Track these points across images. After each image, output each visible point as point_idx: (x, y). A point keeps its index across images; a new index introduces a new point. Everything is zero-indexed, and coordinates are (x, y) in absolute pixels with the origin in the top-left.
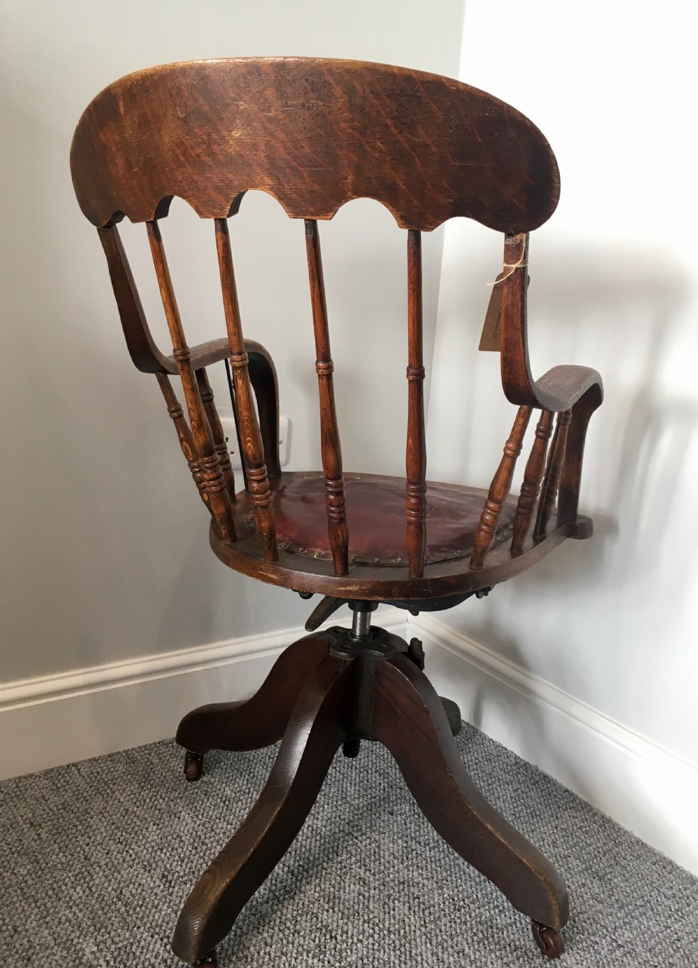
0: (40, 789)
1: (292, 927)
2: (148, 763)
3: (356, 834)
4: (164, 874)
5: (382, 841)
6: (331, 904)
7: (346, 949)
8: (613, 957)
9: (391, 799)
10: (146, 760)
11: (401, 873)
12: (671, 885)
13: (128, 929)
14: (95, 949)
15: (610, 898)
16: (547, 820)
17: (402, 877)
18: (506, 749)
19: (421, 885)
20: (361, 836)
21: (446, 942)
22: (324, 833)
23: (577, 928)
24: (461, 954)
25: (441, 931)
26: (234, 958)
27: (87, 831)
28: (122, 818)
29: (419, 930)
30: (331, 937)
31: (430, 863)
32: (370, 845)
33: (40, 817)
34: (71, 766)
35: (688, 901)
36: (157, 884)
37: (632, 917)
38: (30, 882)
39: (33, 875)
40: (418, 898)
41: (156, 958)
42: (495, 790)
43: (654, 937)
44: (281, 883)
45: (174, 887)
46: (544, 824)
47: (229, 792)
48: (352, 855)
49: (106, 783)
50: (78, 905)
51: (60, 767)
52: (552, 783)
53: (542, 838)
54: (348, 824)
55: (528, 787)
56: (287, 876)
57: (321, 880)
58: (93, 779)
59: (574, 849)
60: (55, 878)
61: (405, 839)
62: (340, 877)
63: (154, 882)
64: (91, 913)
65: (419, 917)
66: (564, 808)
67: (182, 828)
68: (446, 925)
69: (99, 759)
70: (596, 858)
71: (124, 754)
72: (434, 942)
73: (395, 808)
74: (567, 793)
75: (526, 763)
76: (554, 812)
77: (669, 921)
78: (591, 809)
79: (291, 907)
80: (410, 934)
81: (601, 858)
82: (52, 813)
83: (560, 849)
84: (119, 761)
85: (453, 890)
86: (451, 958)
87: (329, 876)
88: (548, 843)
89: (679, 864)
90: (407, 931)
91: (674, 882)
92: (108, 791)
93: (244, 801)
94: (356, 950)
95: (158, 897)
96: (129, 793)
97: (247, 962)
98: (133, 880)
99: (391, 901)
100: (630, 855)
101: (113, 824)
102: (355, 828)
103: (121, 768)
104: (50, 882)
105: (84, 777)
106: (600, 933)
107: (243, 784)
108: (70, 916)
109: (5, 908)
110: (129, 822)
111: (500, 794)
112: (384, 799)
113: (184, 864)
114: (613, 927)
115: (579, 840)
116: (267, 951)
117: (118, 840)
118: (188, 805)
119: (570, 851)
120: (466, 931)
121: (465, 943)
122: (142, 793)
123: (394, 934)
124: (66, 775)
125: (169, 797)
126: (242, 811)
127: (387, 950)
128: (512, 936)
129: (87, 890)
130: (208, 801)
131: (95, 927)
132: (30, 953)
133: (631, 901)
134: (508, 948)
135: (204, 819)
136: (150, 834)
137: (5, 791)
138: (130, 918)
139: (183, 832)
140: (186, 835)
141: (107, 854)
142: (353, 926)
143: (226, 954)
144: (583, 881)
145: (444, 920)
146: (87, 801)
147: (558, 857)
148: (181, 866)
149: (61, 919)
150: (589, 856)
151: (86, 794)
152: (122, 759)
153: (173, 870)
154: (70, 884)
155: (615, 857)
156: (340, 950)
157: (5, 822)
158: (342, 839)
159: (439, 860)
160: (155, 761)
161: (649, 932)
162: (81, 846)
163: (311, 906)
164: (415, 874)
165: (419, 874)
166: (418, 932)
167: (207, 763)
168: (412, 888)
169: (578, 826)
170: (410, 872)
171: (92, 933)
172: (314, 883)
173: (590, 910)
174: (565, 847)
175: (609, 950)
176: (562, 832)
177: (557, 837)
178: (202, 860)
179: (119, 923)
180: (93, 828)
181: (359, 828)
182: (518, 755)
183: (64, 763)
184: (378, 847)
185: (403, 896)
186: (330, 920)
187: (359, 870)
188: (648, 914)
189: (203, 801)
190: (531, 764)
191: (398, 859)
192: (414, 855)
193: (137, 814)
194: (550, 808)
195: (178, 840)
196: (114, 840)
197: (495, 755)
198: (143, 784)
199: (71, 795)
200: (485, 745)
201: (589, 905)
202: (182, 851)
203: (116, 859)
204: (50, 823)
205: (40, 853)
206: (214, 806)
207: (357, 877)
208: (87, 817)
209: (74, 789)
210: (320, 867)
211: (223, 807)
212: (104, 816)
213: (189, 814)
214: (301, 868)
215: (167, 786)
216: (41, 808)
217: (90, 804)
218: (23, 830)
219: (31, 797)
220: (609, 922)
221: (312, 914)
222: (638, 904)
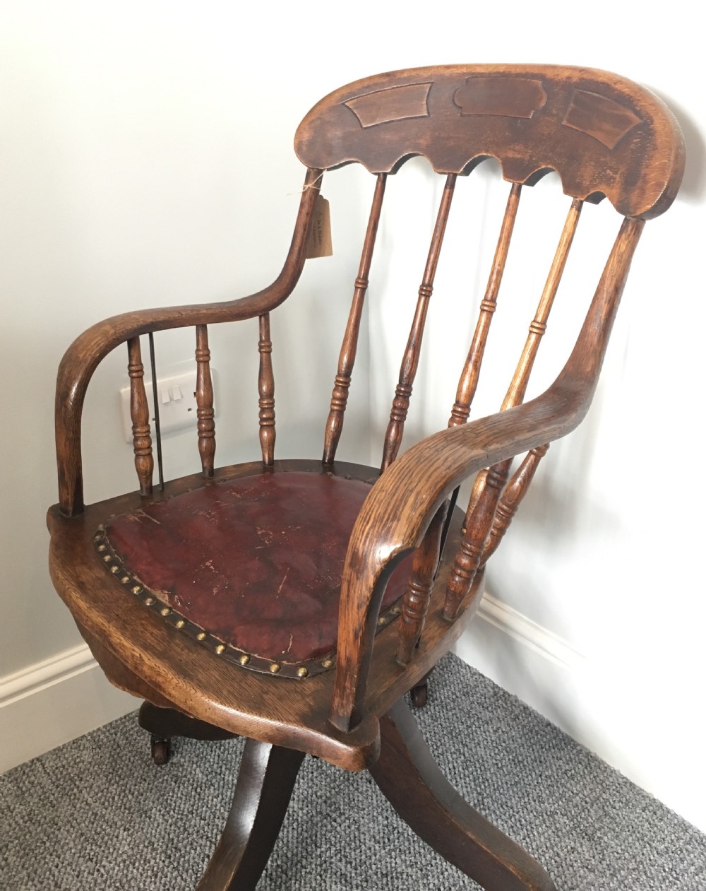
0: (5, 797)
2: (115, 747)
3: (334, 815)
5: (362, 821)
10: (112, 742)
11: (383, 862)
12: (663, 836)
15: (600, 862)
16: (531, 768)
17: (384, 867)
18: (483, 676)
19: (404, 877)
20: (340, 817)
22: (302, 818)
27: (55, 848)
28: (91, 825)
31: (412, 844)
32: (349, 827)
33: (6, 835)
34: (35, 761)
35: (681, 856)
37: (625, 886)
42: (474, 734)
46: (528, 772)
47: (200, 775)
48: (331, 845)
49: (71, 779)
51: (24, 764)
52: (532, 716)
53: (526, 791)
54: (325, 802)
55: (508, 724)
56: (266, 882)
57: (301, 882)
58: (59, 776)
59: (560, 803)
61: (385, 814)
62: (321, 876)
66: (547, 747)
67: (154, 831)
69: (63, 748)
70: (584, 811)
71: (89, 738)
74: (549, 727)
75: (505, 693)
76: (537, 755)
78: (576, 745)
81: (588, 810)
82: (17, 828)
83: (546, 804)
84: (84, 747)
85: (438, 877)
87: (309, 876)
88: (533, 798)
89: (670, 807)
91: (666, 832)
92: (75, 790)
93: (216, 786)
96: (96, 790)
100: (619, 802)
101: (82, 835)
102: (333, 808)
103: (87, 756)
105: (49, 774)
107: (214, 762)
110: (99, 829)
111: (481, 738)
113: (158, 880)
115: (565, 790)
117: (88, 857)
118: (158, 799)
119: (556, 805)
122: (110, 789)
124: (30, 775)
125: (138, 791)
126: (215, 800)
130: (178, 791)
133: (623, 864)
135: (176, 815)
136: (121, 844)
139: (155, 837)
140: (158, 841)
141: (78, 876)
144: (572, 844)
146: (54, 807)
147: (545, 816)
148: (155, 883)
150: (576, 809)
151: (52, 797)
152: (87, 745)
155: (603, 806)
158: (320, 824)
160: (122, 743)
162: (50, 870)
164: (398, 861)
165: (402, 860)
168: (396, 881)
169: (563, 770)
170: (393, 860)
174: (551, 801)
176: (546, 781)
177: (542, 788)
180: (62, 843)
181: (337, 806)
182: (496, 683)
183: (27, 760)
184: (358, 829)
187: (339, 864)
188: (642, 879)
189: (173, 792)
190: (511, 693)
191: (379, 843)
192: (396, 835)
193: (106, 818)
194: (533, 750)
195: (150, 848)
196: (84, 857)
197: (472, 685)
198: (111, 775)
199: (36, 800)
200: (461, 674)
201: (580, 877)
202: (156, 863)
203: (87, 882)
204: (17, 841)
205: (8, 884)
206: (186, 796)
207: (339, 874)
208: (55, 829)
209: (40, 793)
210: (299, 867)
211: (195, 796)
212: (72, 826)
213: (160, 811)
214: (280, 870)
215: (135, 775)
216: (7, 822)
217: (57, 811)
222: (630, 867)
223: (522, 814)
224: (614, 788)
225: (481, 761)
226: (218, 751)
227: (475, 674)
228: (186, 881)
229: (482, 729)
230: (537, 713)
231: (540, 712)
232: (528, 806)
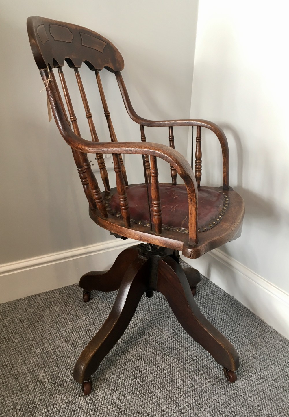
0: (24, 305)
1: (124, 367)
2: (68, 294)
3: (153, 326)
4: (73, 343)
5: (164, 330)
6: (140, 357)
7: (145, 377)
8: (258, 383)
9: (169, 311)
10: (67, 293)
11: (171, 344)
12: (287, 351)
13: (57, 366)
14: (44, 375)
15: (259, 356)
16: (235, 321)
17: (171, 346)
18: (220, 288)
19: (178, 350)
20: (155, 327)
21: (187, 374)
22: (140, 326)
23: (244, 369)
24: (193, 380)
25: (185, 370)
26: (99, 380)
27: (43, 324)
28: (57, 318)
29: (177, 369)
30: (140, 371)
31: (183, 340)
32: (158, 331)
33: (23, 317)
34: (37, 295)
36: (70, 347)
37: (268, 365)
38: (19, 346)
39: (20, 343)
40: (177, 355)
41: (68, 379)
42: (214, 307)
43: (277, 374)
44: (120, 347)
45: (76, 349)
47: (101, 307)
48: (150, 336)
49: (51, 303)
50: (38, 356)
51: (32, 296)
52: (239, 304)
53: (232, 329)
54: (150, 322)
55: (228, 306)
56: (123, 344)
57: (137, 346)
58: (46, 301)
59: (246, 334)
60: (29, 344)
61: (173, 329)
62: (145, 345)
63: (69, 346)
64: (43, 359)
65: (177, 363)
66: (243, 315)
67: (81, 323)
68: (188, 367)
69: (48, 292)
70: (255, 338)
71: (59, 290)
72: (182, 374)
73: (170, 315)
74: (245, 309)
75: (229, 295)
76: (239, 317)
77: (284, 367)
78: (255, 316)
79: (124, 358)
80: (172, 371)
81: (257, 338)
82: (28, 316)
83: (240, 334)
84: (56, 293)
85: (192, 352)
86: (189, 381)
87: (140, 345)
88: (235, 331)
90: (171, 370)
92: (52, 306)
93: (107, 311)
94: (150, 377)
95: (70, 353)
96: (60, 307)
97: (104, 381)
98: (60, 346)
99: (165, 356)
100: (271, 337)
101: (53, 321)
102: (153, 324)
103: (57, 296)
104: (27, 346)
105: (42, 300)
106: (254, 372)
107: (107, 304)
108: (34, 360)
109: (9, 357)
110: (60, 320)
111: (216, 309)
112: (166, 311)
113: (81, 339)
114: (259, 369)
115: (249, 330)
116: (113, 377)
117: (55, 328)
118: (84, 313)
119: (244, 335)
120: (196, 370)
121: (195, 375)
122: (65, 307)
123: (166, 370)
124: (35, 299)
125: (76, 309)
126: (106, 316)
127: (162, 378)
128: (215, 373)
129: (42, 349)
130: (92, 311)
131: (44, 365)
132: (18, 376)
133: (268, 358)
134: (213, 378)
135: (90, 319)
136: (68, 325)
138: (58, 362)
139: (81, 325)
140: (83, 326)
141: (50, 334)
142: (149, 367)
143: (96, 378)
144: (249, 349)
145: (187, 365)
146: (43, 311)
147: (239, 338)
148: (80, 340)
149: (31, 361)
150: (252, 337)
151: (42, 307)
152: (58, 292)
153: (76, 341)
154: (35, 347)
155: (263, 338)
156: (143, 377)
157: (10, 319)
158: (147, 329)
159: (187, 338)
160: (71, 293)
161: (275, 372)
162: (40, 330)
163: (132, 358)
164: (177, 344)
165: (178, 344)
166: (176, 370)
167: (93, 294)
168: (175, 351)
169: (249, 324)
171: (43, 368)
172: (134, 348)
173: (250, 361)
174: (242, 333)
175: (256, 379)
176: (241, 326)
177: (239, 329)
178: (88, 337)
179: (54, 364)
180: (45, 322)
181: (154, 323)
182: (225, 291)
183: (34, 294)
184: (162, 332)
185: (170, 354)
186: (139, 364)
187: (153, 342)
188: (275, 364)
189: (90, 311)
190: (231, 295)
191: (170, 338)
192: (177, 336)
193: (63, 316)
194: (237, 316)
195: (79, 328)
196: (53, 328)
197: (215, 291)
198: (66, 303)
199: (36, 308)
200: (211, 287)
201: (250, 359)
202: (81, 333)
203: (54, 336)
204: (28, 320)
205: (23, 333)
206: (95, 313)
207: (152, 345)
208: (43, 318)
209: (38, 306)
210: (137, 341)
211: (98, 314)
212: (49, 318)
213: (84, 317)
214: (129, 341)
215: (76, 304)
216: (24, 314)
217: (44, 312)
218: (17, 323)
219: (20, 309)
220: (258, 367)
221: (132, 361)
222: (271, 359)
223: (229, 336)
224: (269, 332)
225: (215, 316)
226: (109, 300)
227: (217, 287)
229: (217, 306)
230: (241, 304)
231: (242, 303)
232: (232, 334)
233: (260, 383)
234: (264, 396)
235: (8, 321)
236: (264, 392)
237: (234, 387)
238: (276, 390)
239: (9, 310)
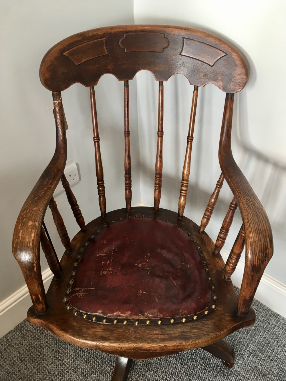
0: (17, 338)
4: (82, 372)
12: (262, 315)
21: (193, 372)
25: (190, 368)
27: (44, 357)
28: (56, 345)
29: (182, 370)
34: (25, 321)
35: (269, 322)
36: (81, 378)
37: (252, 337)
43: (261, 344)
45: (88, 378)
51: (21, 323)
65: (181, 363)
68: (190, 364)
77: (264, 334)
82: (27, 351)
90: (178, 372)
91: (262, 313)
101: (53, 350)
105: (33, 326)
106: (243, 349)
110: (59, 346)
114: (247, 344)
117: (58, 359)
121: (199, 371)
124: (25, 327)
134: (214, 368)
136: (69, 351)
137: (4, 344)
141: (56, 368)
142: (159, 376)
145: (189, 362)
146: (38, 340)
148: (87, 365)
151: (37, 335)
153: (84, 368)
157: (10, 362)
161: (259, 343)
162: (45, 367)
175: (247, 357)
180: (46, 354)
183: (22, 321)
188: (257, 333)
196: (57, 359)
199: (31, 338)
201: (237, 336)
202: (85, 357)
203: (61, 369)
204: (28, 357)
205: (30, 376)
208: (42, 349)
209: (31, 334)
212: (48, 347)
216: (22, 349)
217: (40, 341)
218: (19, 365)
219: (15, 344)
220: (244, 342)
221: (142, 375)
222: (253, 329)
228: (98, 362)
233: (252, 360)
234: (258, 374)
235: (9, 366)
236: (257, 368)
237: (233, 372)
238: (265, 363)
239: (4, 350)
